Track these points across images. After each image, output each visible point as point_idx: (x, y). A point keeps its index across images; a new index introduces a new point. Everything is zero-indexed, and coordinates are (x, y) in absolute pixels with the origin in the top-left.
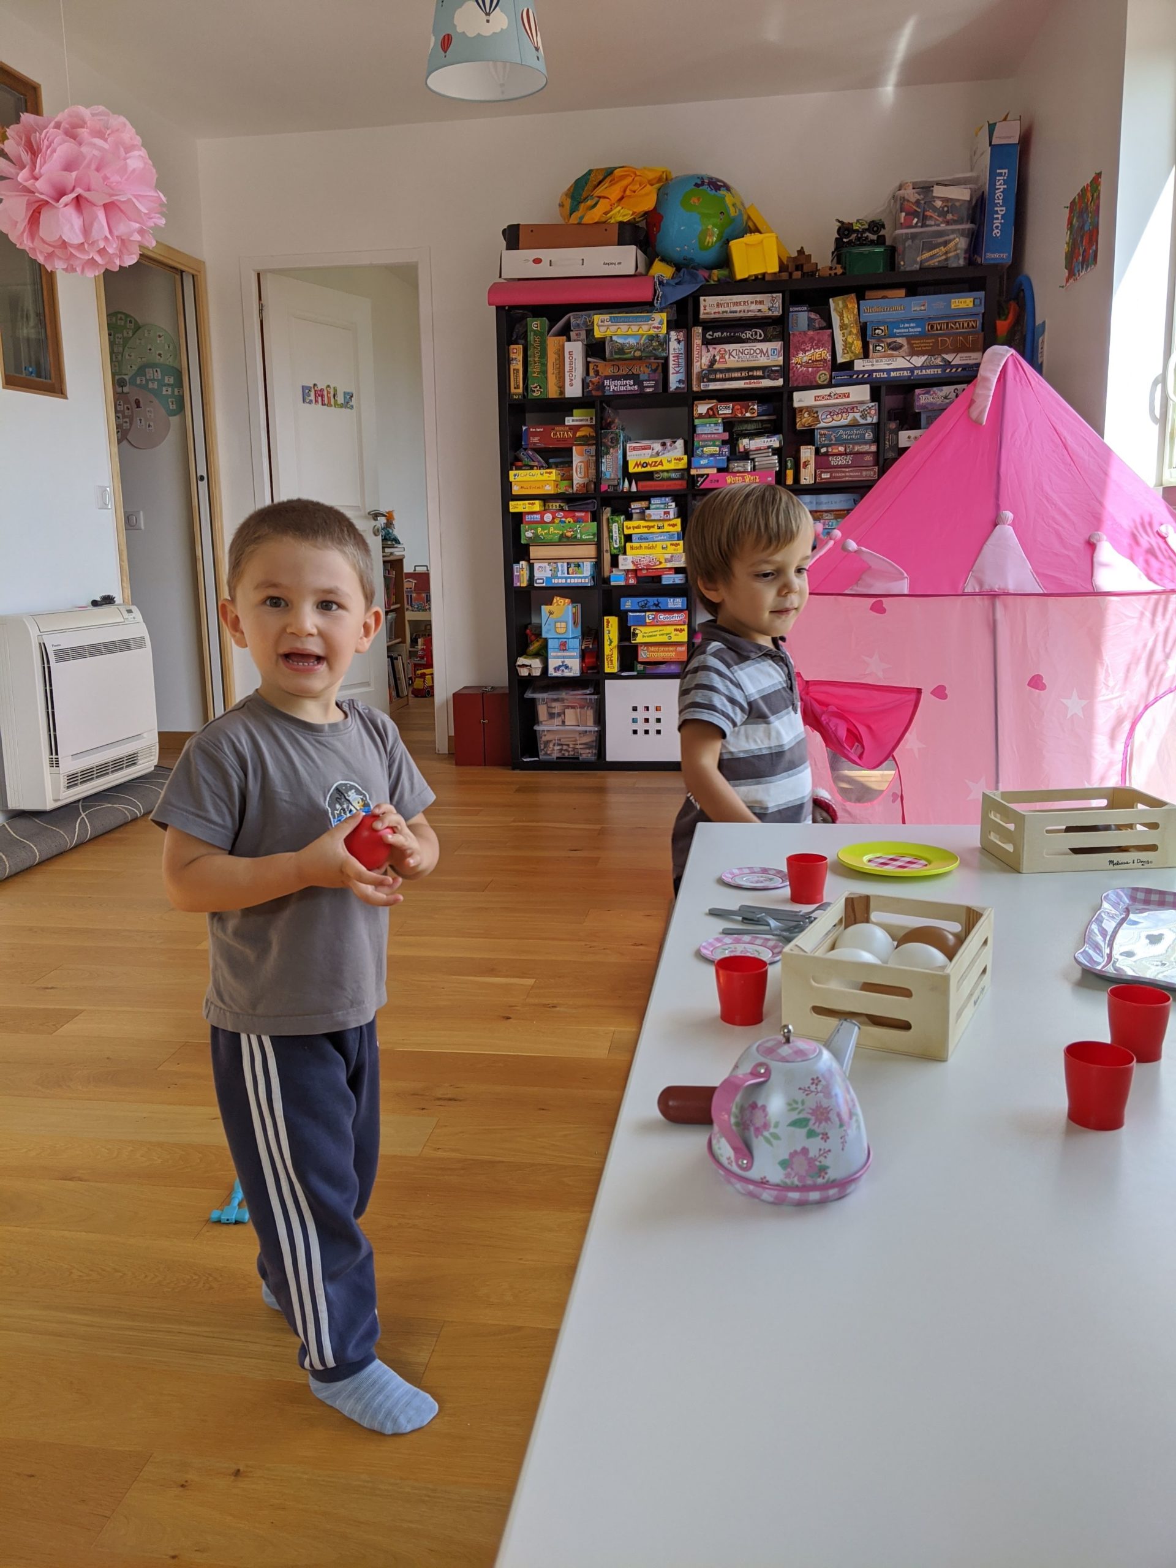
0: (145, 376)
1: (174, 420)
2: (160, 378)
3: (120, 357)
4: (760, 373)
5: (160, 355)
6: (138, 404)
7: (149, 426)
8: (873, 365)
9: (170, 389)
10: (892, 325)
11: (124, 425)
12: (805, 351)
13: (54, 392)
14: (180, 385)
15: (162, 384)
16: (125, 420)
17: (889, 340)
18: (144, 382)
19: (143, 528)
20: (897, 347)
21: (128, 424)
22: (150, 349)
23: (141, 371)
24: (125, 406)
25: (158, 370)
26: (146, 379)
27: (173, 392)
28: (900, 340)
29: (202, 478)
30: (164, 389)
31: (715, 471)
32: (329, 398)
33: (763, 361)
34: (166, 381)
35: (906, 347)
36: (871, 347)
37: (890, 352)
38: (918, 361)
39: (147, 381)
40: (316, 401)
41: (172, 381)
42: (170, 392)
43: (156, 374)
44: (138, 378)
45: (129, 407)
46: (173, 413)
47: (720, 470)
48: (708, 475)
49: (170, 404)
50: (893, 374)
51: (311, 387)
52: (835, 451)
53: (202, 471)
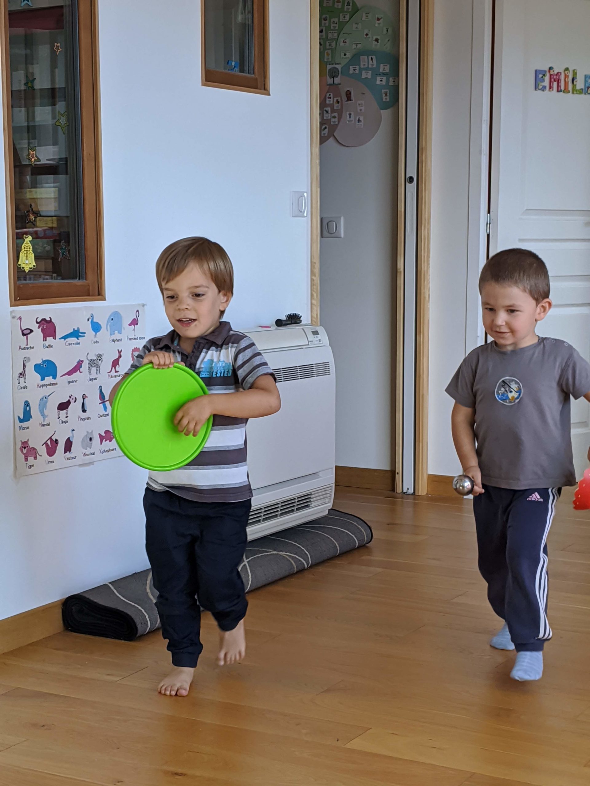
0: (359, 65)
1: (386, 114)
2: (375, 66)
3: (334, 44)
5: (377, 40)
6: (348, 95)
7: (359, 121)
9: (384, 79)
11: (333, 120)
13: (257, 88)
14: (396, 73)
15: (376, 73)
16: (333, 115)
18: (357, 72)
19: (343, 236)
21: (337, 119)
22: (367, 35)
23: (355, 59)
24: (335, 99)
25: (374, 57)
26: (360, 68)
27: (388, 81)
29: (411, 179)
30: (378, 78)
32: (566, 84)
34: (381, 70)
39: (361, 70)
40: (551, 87)
41: (387, 69)
42: (384, 83)
43: (370, 62)
44: (351, 68)
45: (339, 100)
46: (384, 106)
49: (384, 95)
51: (545, 71)
53: (412, 172)
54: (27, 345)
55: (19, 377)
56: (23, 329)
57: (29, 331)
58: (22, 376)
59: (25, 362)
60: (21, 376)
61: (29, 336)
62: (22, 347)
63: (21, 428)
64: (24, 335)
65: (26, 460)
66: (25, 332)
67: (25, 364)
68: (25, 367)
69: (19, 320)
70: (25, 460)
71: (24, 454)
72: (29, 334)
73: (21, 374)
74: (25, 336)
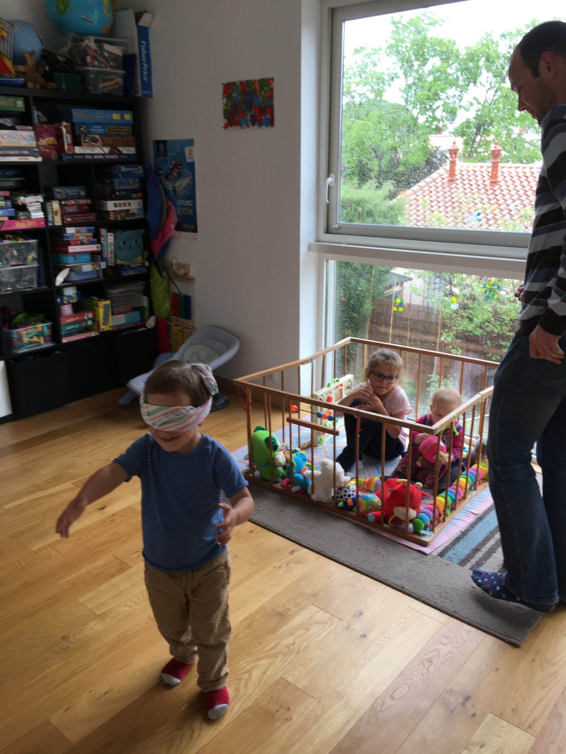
4: (26, 152)
8: (85, 151)
10: (89, 125)
12: (43, 138)
17: (91, 136)
20: (96, 141)
28: (97, 137)
31: (6, 219)
33: (24, 143)
35: (100, 141)
36: (82, 139)
37: (93, 143)
38: (107, 150)
47: (10, 218)
48: (3, 221)
50: (96, 157)
52: (70, 203)
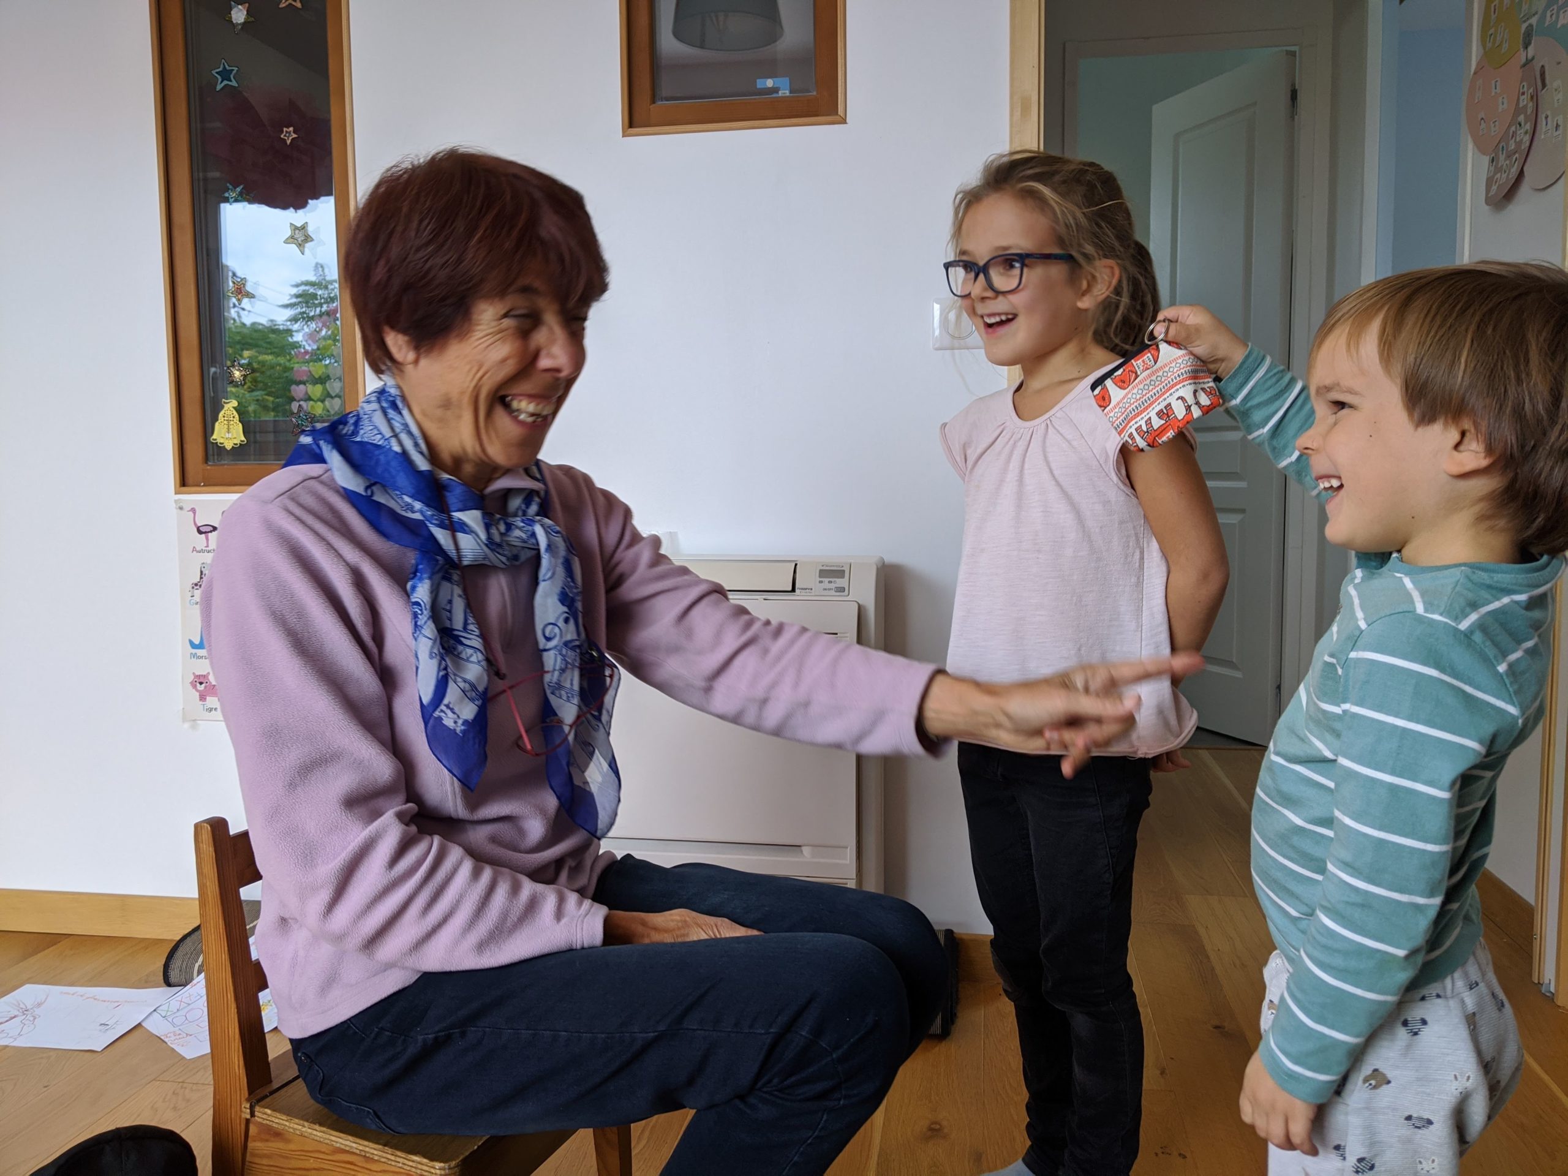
54: (207, 546)
55: (193, 588)
56: (199, 525)
57: (212, 529)
58: (198, 587)
59: (203, 569)
60: (196, 587)
61: (210, 534)
62: (198, 549)
63: (194, 656)
64: (200, 532)
65: (203, 698)
66: (202, 529)
67: (204, 573)
68: (203, 576)
69: (191, 514)
70: (201, 700)
71: (197, 690)
72: (211, 532)
73: (196, 585)
74: (203, 535)
